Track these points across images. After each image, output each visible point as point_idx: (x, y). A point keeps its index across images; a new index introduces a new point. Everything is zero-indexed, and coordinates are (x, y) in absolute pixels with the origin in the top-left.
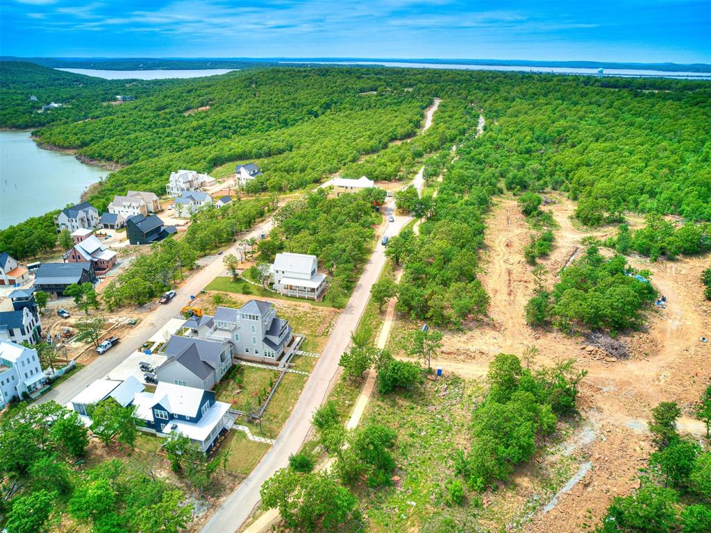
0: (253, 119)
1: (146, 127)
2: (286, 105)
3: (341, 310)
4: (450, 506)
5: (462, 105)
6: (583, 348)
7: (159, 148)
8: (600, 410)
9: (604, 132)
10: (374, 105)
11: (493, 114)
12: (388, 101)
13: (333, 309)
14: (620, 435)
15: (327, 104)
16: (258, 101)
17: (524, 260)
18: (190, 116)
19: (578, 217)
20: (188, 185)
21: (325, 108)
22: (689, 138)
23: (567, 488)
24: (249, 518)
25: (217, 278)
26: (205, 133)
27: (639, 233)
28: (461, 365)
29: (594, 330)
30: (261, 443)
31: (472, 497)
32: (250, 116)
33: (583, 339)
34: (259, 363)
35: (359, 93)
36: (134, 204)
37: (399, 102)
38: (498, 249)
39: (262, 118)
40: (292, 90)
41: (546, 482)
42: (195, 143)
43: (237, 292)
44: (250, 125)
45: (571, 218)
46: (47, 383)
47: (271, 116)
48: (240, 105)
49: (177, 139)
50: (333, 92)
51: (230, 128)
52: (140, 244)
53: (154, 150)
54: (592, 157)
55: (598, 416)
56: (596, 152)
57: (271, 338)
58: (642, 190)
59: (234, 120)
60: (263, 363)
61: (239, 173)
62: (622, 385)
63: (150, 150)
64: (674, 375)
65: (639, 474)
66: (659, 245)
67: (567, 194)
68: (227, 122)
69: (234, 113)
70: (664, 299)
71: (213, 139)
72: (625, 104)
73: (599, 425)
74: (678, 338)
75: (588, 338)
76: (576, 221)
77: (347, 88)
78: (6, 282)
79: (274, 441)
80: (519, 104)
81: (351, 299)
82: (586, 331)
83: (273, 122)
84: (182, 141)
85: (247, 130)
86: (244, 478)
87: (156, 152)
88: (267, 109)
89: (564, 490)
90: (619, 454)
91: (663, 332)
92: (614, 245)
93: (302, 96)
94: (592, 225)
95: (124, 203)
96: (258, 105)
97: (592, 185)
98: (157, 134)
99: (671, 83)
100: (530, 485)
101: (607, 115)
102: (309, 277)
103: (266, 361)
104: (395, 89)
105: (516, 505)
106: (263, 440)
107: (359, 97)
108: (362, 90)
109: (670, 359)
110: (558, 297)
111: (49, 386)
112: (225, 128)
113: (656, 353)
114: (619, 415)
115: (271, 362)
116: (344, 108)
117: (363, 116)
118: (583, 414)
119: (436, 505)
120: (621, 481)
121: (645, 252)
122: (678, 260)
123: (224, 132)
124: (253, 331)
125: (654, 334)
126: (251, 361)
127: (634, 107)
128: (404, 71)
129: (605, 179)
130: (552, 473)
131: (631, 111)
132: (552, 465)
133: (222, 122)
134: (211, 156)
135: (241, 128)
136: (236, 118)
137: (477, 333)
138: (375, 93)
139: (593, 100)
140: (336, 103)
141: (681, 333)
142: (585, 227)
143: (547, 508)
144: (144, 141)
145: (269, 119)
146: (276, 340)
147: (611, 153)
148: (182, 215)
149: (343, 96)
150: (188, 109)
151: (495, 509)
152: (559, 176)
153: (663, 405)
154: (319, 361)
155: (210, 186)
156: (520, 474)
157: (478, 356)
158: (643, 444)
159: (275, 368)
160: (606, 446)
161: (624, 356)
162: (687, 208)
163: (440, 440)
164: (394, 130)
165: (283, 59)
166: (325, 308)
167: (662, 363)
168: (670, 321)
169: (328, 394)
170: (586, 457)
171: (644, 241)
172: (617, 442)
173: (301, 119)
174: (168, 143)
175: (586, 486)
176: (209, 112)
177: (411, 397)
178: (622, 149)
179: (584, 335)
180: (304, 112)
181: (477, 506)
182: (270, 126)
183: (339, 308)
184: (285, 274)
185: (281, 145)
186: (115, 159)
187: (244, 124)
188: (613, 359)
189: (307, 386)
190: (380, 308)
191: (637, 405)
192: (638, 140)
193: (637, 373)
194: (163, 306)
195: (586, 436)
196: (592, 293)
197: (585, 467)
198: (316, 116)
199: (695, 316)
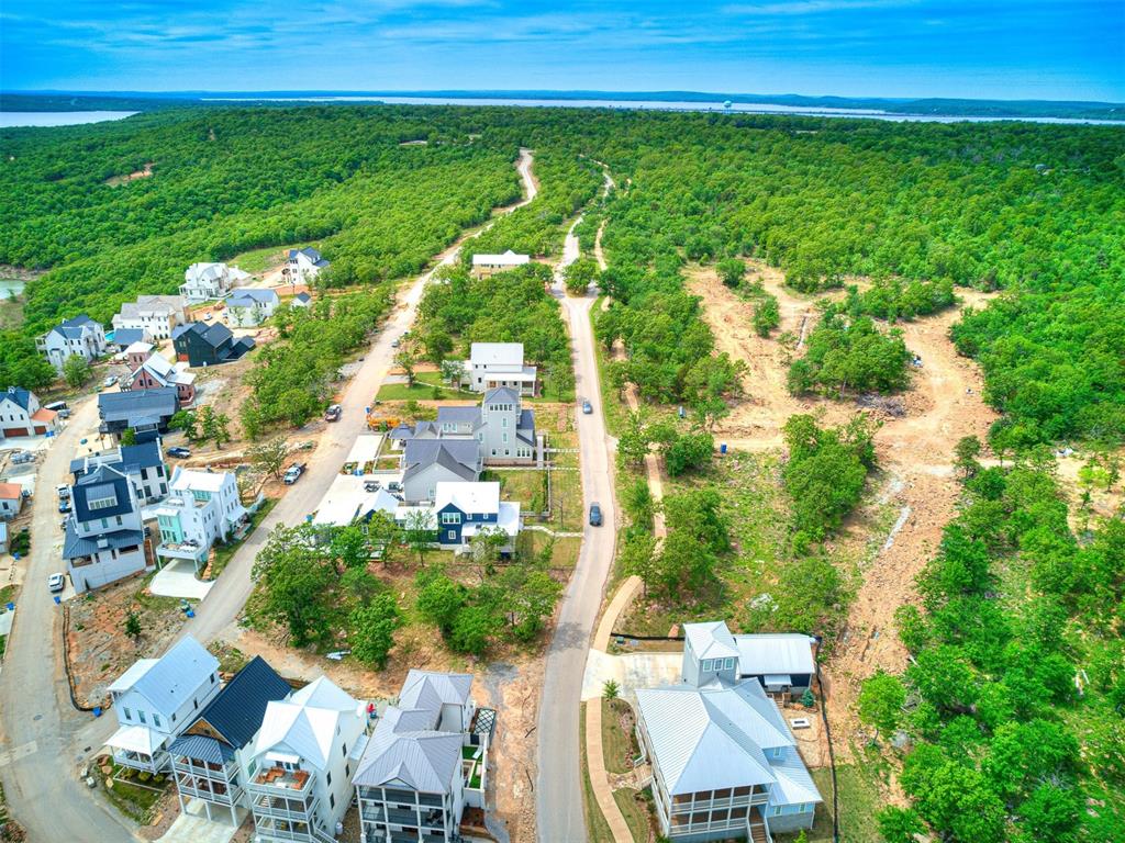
0: (239, 189)
1: (45, 207)
2: (287, 164)
3: (572, 404)
4: (797, 558)
5: (571, 156)
6: (859, 412)
7: (94, 240)
8: (898, 463)
9: (777, 183)
10: (430, 159)
11: (622, 167)
12: (449, 153)
13: (561, 404)
14: (927, 481)
15: (354, 161)
16: (237, 160)
17: (754, 333)
18: (120, 187)
19: (790, 285)
20: (216, 284)
21: (351, 168)
22: (878, 188)
23: (897, 527)
24: (603, 600)
25: (382, 387)
26: (166, 212)
27: (869, 295)
28: (741, 441)
29: (863, 393)
30: (568, 537)
31: (815, 547)
32: (232, 183)
33: (854, 403)
34: (511, 465)
35: (398, 143)
36: (158, 314)
37: (466, 155)
38: (717, 324)
39: (255, 186)
40: (287, 141)
41: (875, 527)
42: (154, 229)
43: (426, 398)
44: (238, 197)
45: (782, 286)
46: (247, 521)
47: (270, 182)
48: (207, 167)
49: (120, 224)
50: (357, 144)
51: (205, 203)
52: (208, 364)
53: (85, 243)
54: (777, 214)
55: (899, 468)
56: (782, 208)
57: (522, 432)
58: (851, 249)
59: (208, 190)
60: (516, 465)
61: (296, 261)
62: (910, 440)
63: (77, 244)
64: (954, 426)
65: (956, 507)
66: (895, 305)
67: (764, 261)
68: (197, 195)
69: (204, 180)
70: (919, 359)
71: (183, 222)
72: (787, 149)
73: (902, 476)
74: (945, 393)
75: (858, 401)
76: (789, 289)
77: (379, 135)
78: (31, 432)
79: (583, 534)
80: (649, 154)
81: (577, 391)
82: (855, 396)
83: (274, 192)
84: (131, 227)
85: (234, 205)
86: (572, 570)
87: (91, 246)
88: (258, 171)
89: (895, 530)
90: (932, 495)
91: (929, 388)
92: (845, 310)
93: (308, 150)
94: (811, 291)
95: (142, 314)
96: (240, 166)
97: (795, 246)
98: (81, 217)
99: (821, 121)
100: (862, 531)
101: (772, 162)
102: (520, 369)
103: (519, 463)
104: (455, 136)
105: (858, 548)
106: (569, 534)
107: (402, 149)
108: (403, 139)
109: (946, 412)
110: (820, 363)
111: (249, 525)
112: (196, 203)
113: (931, 408)
114: (918, 465)
115: (526, 463)
116: (383, 167)
117: (426, 177)
118: (884, 468)
119: (784, 559)
120: (941, 515)
121: (882, 315)
122: (915, 322)
123: (199, 210)
124: (504, 425)
125: (922, 391)
126: (499, 466)
127: (798, 152)
128: (446, 110)
129: (806, 238)
130: (878, 519)
131: (796, 156)
132: (875, 513)
133: (190, 194)
134: (211, 245)
135: (224, 203)
136: (210, 187)
137: (741, 409)
138: (425, 142)
139: (744, 144)
140: (366, 159)
141: (946, 388)
142: (803, 295)
143: (886, 547)
144: (60, 229)
145: (266, 188)
146: (528, 434)
147: (800, 208)
148: (244, 324)
149: (374, 148)
150: (110, 175)
151: (841, 554)
152: (747, 239)
153: (965, 439)
154: (582, 455)
155: (246, 285)
156: (850, 524)
157: (754, 430)
158: (949, 485)
159: (534, 468)
160: (917, 491)
161: (901, 414)
162: (906, 266)
163: (756, 507)
164: (491, 194)
165: (205, 94)
166: (552, 404)
167: (939, 417)
168: (932, 379)
169: (613, 485)
170: (903, 502)
171: (879, 301)
172: (925, 486)
173: (318, 186)
174: (106, 230)
175: (913, 524)
176: (156, 181)
177: (704, 475)
178: (810, 204)
179: (854, 400)
180: (319, 176)
181: (823, 554)
182: (271, 198)
183: (568, 402)
184: (488, 369)
185: (325, 223)
186: (16, 261)
187: (227, 196)
188: (893, 418)
189: (584, 479)
190: (620, 397)
191: (931, 454)
192: (823, 192)
193: (920, 427)
194: (332, 424)
195: (896, 486)
196: (854, 353)
197: (906, 511)
198: (340, 180)
199: (953, 371)
